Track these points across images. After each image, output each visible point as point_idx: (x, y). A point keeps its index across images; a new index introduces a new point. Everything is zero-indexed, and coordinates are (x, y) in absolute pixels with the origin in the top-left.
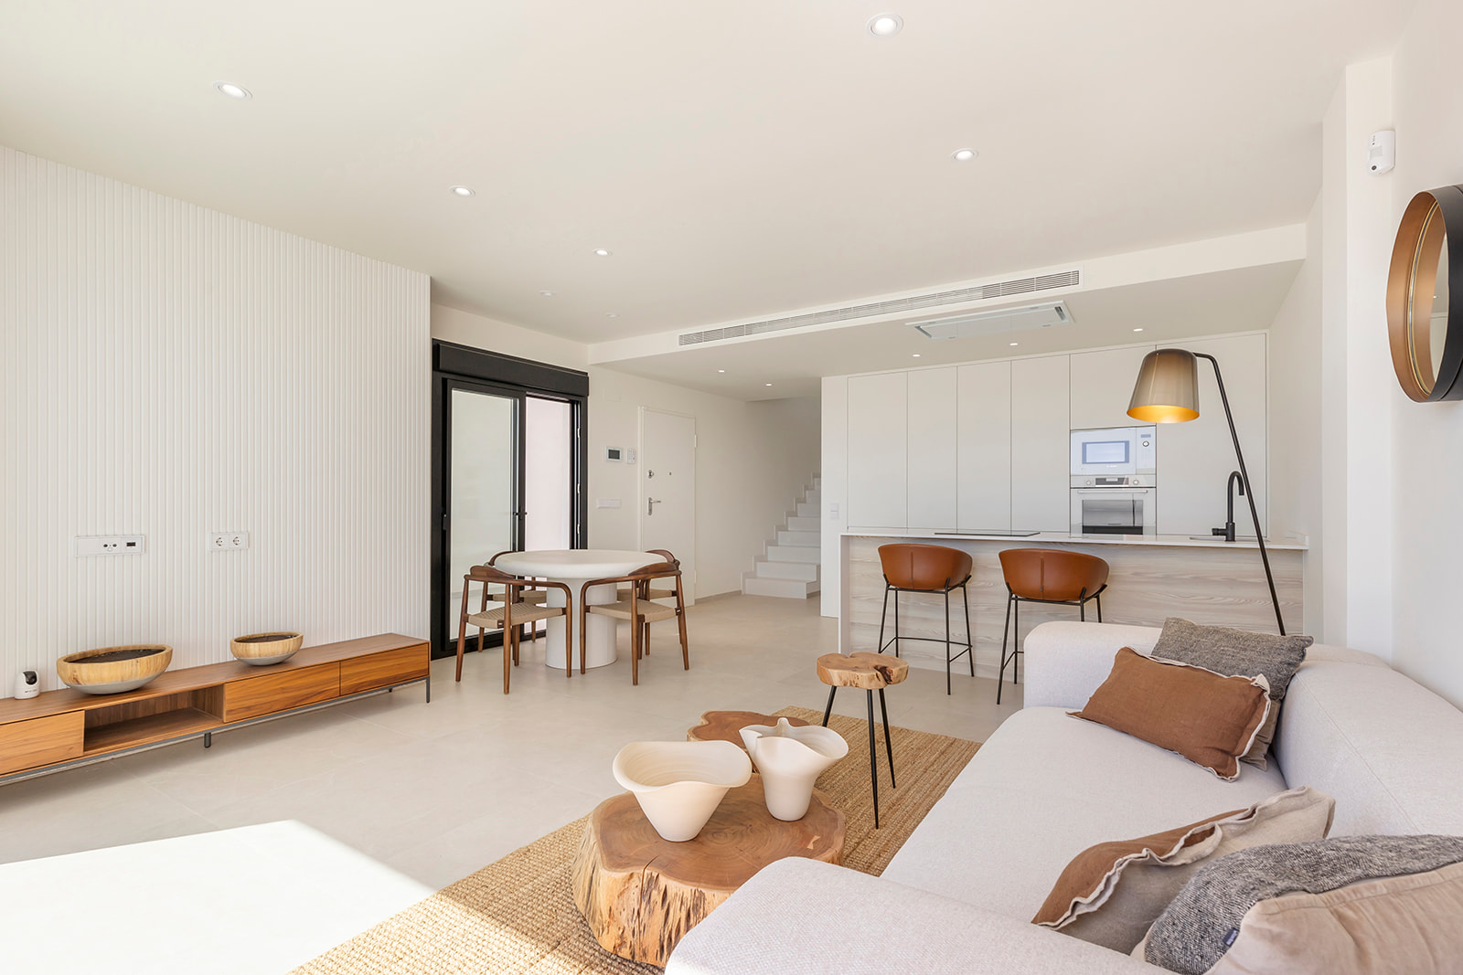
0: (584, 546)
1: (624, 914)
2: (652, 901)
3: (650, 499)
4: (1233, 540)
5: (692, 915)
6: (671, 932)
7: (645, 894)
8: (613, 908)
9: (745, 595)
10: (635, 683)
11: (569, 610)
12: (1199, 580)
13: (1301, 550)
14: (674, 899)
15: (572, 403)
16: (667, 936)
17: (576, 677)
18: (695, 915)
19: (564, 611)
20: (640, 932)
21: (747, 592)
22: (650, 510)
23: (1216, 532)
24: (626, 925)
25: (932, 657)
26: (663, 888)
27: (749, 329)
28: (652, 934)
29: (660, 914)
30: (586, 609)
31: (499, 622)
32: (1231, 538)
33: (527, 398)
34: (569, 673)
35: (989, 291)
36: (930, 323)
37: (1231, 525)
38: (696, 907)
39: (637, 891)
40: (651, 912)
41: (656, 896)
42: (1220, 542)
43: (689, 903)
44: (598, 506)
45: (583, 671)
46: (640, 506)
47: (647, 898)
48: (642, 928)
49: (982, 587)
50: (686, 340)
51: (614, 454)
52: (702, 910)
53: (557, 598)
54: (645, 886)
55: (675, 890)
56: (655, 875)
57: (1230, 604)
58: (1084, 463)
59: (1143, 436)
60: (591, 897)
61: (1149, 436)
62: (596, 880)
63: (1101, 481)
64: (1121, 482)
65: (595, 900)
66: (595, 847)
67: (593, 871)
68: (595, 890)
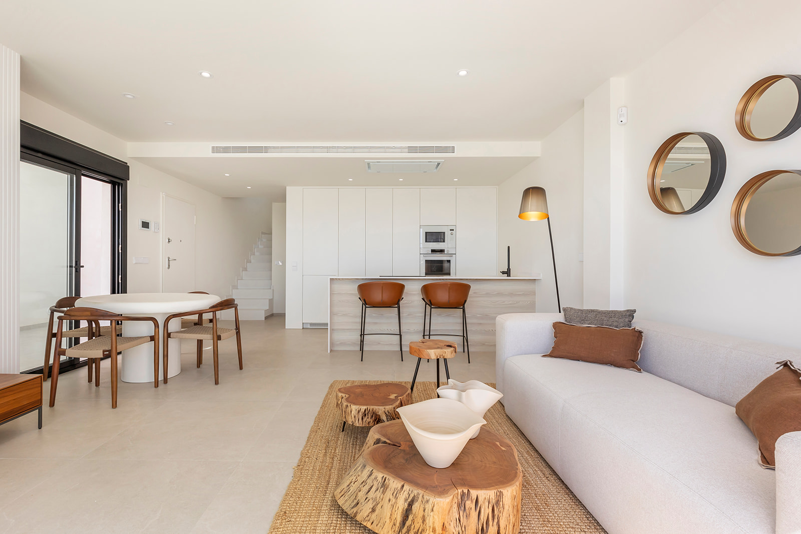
0: (124, 291)
1: (452, 524)
2: (467, 508)
3: (169, 258)
4: (510, 276)
5: (495, 508)
6: (483, 525)
7: (461, 505)
8: (446, 523)
9: (221, 321)
10: (217, 383)
11: (157, 337)
12: (500, 294)
13: (535, 279)
14: (484, 502)
15: (114, 184)
16: (480, 528)
17: (161, 385)
18: (497, 507)
19: (152, 338)
20: (463, 532)
21: (223, 319)
22: (169, 265)
23: (503, 273)
24: (454, 531)
25: (379, 343)
26: (474, 497)
27: (266, 149)
28: (471, 530)
29: (474, 515)
30: (169, 335)
31: (104, 351)
32: (509, 275)
33: (82, 177)
34: (156, 384)
35: (412, 149)
36: (378, 162)
37: (509, 269)
38: (498, 502)
39: (456, 505)
40: (468, 516)
41: (470, 504)
42: (505, 277)
43: (494, 501)
44: (134, 263)
45: (166, 380)
46: (162, 262)
47: (462, 508)
48: (463, 529)
49: (406, 303)
50: (215, 150)
51: (145, 225)
52: (501, 503)
53: (146, 329)
54: (460, 500)
55: (484, 497)
56: (466, 491)
57: (511, 304)
58: (426, 242)
59: (451, 230)
60: (408, 523)
61: (453, 230)
62: (422, 509)
63: (433, 251)
64: (442, 251)
65: (423, 523)
66: (407, 487)
67: (410, 505)
68: (424, 516)
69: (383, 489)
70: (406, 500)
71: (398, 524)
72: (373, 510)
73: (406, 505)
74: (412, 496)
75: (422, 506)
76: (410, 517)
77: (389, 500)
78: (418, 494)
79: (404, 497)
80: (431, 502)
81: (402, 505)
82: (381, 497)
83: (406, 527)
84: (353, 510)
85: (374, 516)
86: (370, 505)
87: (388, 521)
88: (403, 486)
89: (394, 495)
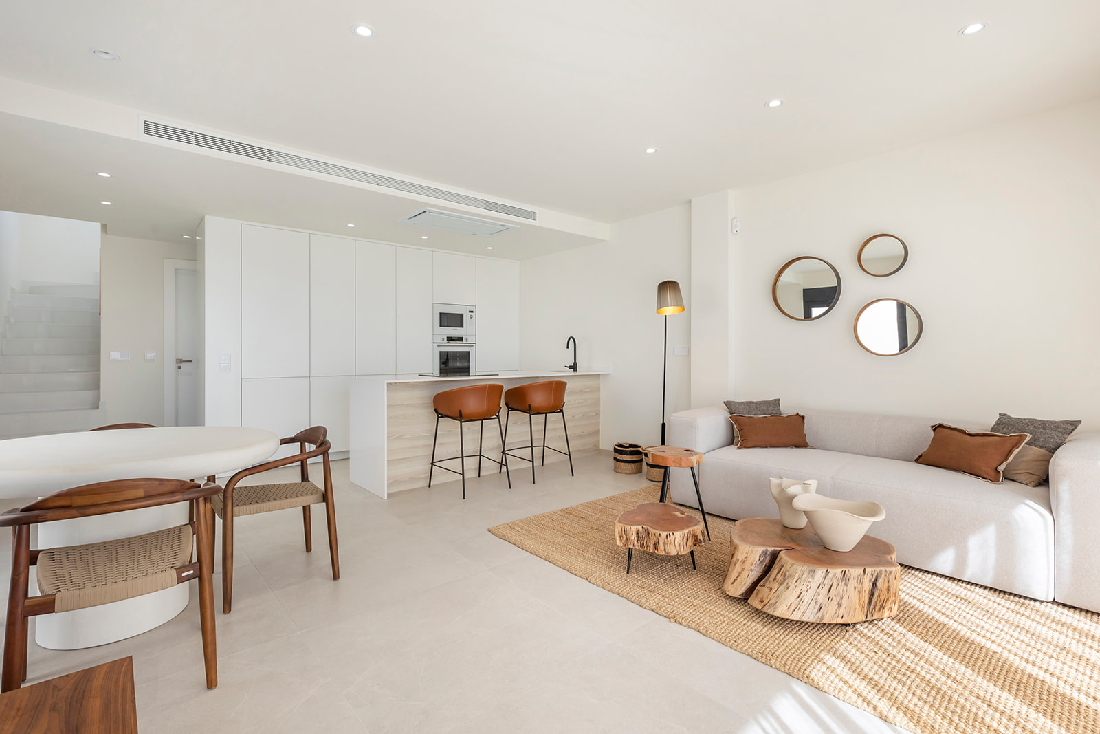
32: (575, 370)
37: (575, 363)
42: (571, 372)
58: (440, 326)
59: (470, 312)
60: (874, 600)
61: (472, 312)
62: (886, 581)
63: (450, 339)
64: (461, 339)
65: (888, 593)
66: (869, 570)
67: (875, 584)
68: (888, 587)
69: (844, 582)
70: (870, 581)
71: (866, 606)
72: (840, 605)
73: (871, 585)
74: (875, 574)
75: (886, 579)
76: (876, 594)
77: (855, 588)
78: (881, 570)
79: (868, 579)
80: (894, 572)
81: (867, 586)
82: (845, 589)
83: (873, 604)
84: (818, 615)
85: (842, 610)
86: (835, 602)
87: (858, 607)
88: (864, 571)
89: (859, 581)
